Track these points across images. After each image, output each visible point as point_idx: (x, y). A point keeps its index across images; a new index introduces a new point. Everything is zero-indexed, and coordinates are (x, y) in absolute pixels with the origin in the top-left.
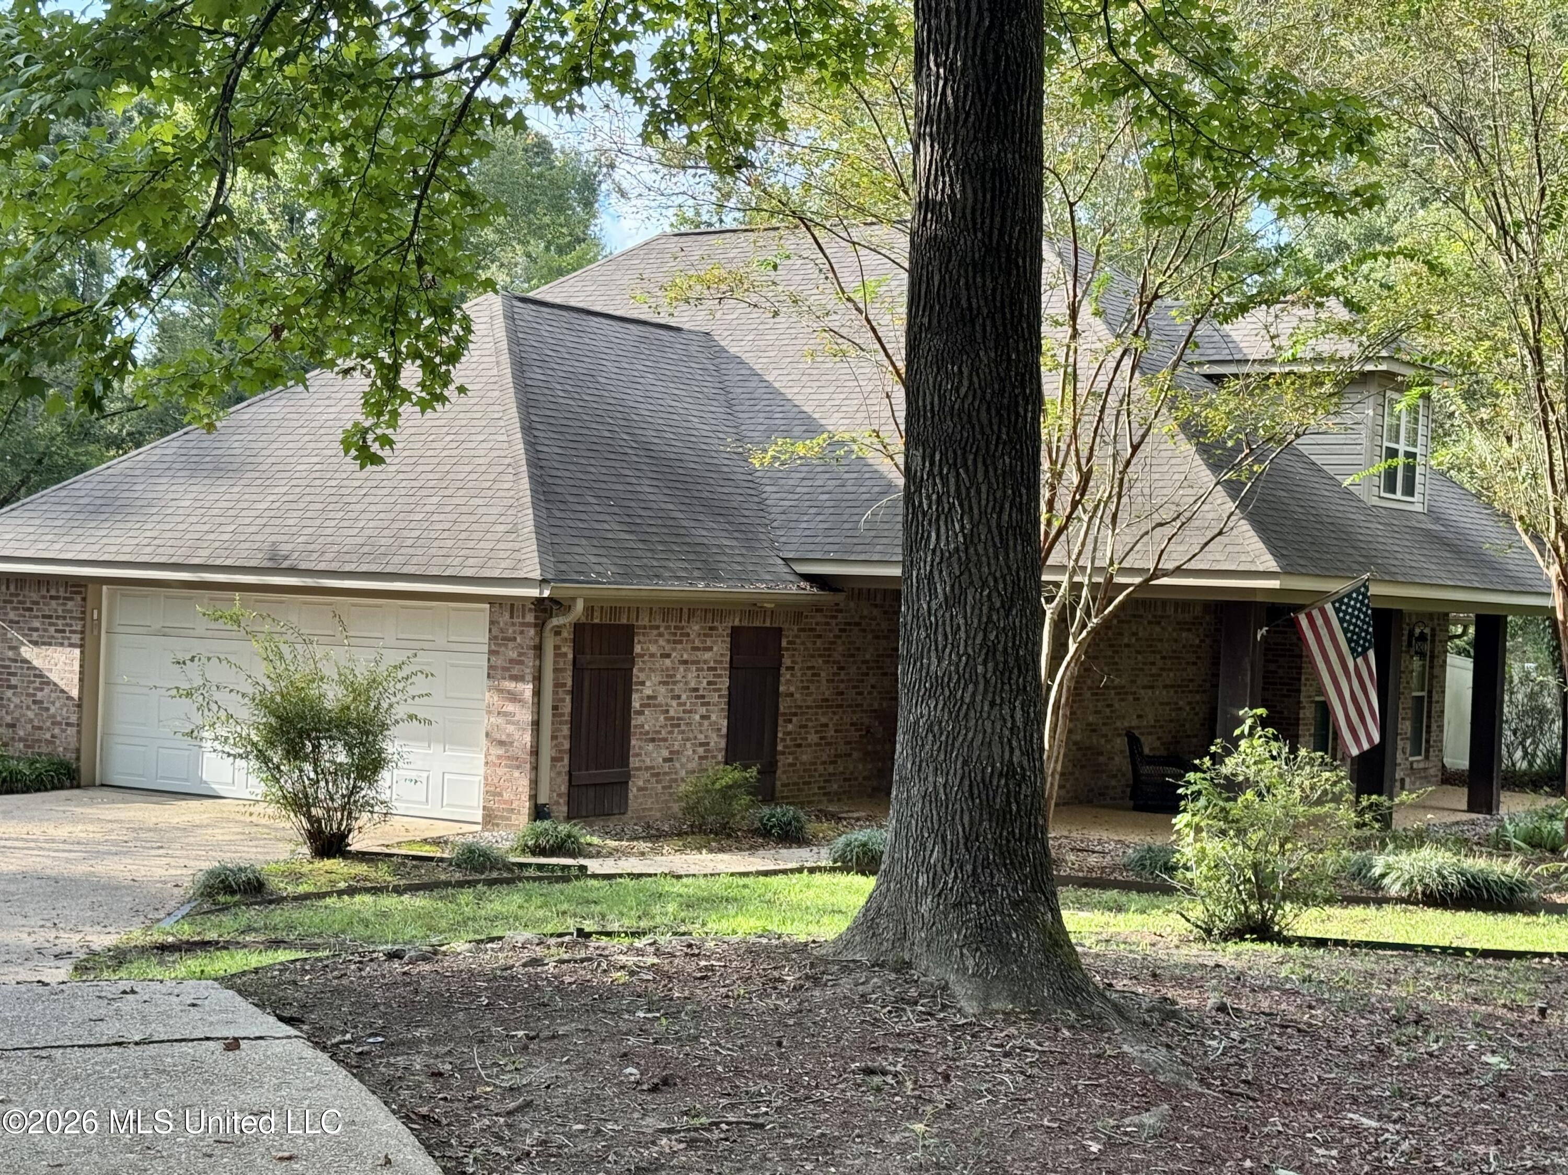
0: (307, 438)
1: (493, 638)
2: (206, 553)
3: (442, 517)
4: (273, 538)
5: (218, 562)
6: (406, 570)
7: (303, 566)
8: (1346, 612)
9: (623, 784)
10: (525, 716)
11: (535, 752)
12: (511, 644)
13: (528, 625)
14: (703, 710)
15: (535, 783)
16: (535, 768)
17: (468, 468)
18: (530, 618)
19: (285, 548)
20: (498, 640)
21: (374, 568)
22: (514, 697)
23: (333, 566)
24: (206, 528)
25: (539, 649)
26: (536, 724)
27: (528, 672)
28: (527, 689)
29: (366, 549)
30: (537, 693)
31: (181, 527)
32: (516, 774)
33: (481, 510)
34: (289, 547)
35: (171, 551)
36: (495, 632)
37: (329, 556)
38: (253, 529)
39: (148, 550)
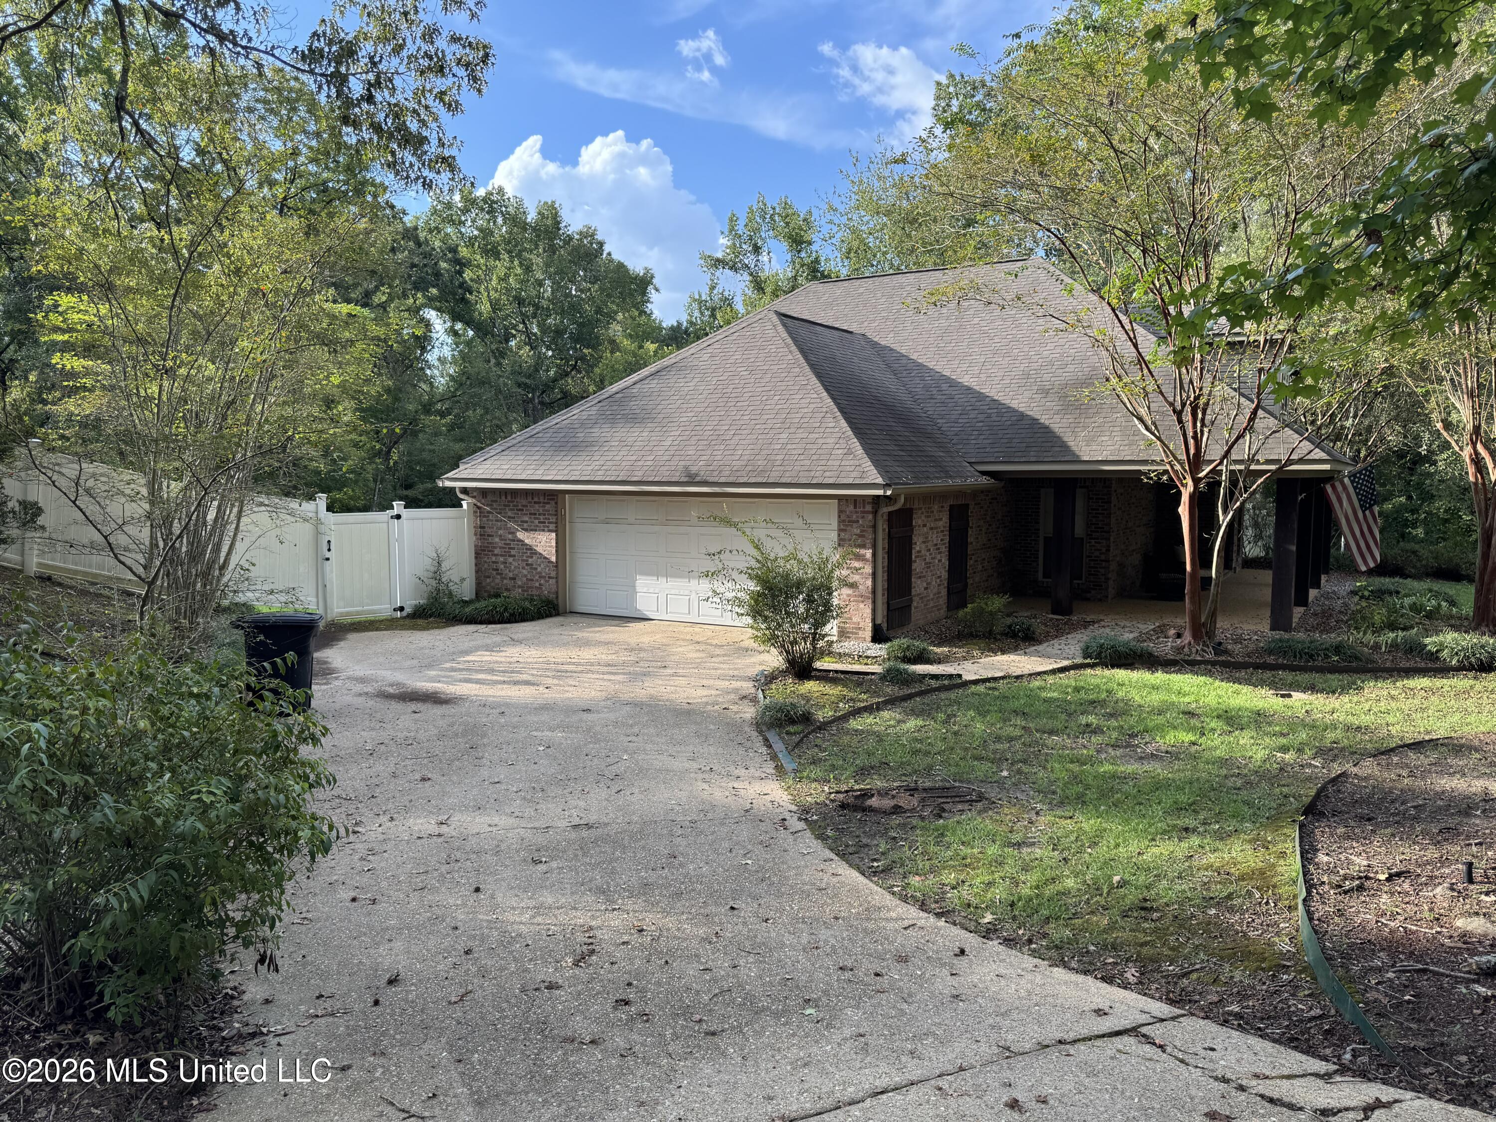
0: (680, 402)
1: (840, 521)
2: (640, 473)
3: (794, 446)
4: (682, 463)
5: (650, 479)
6: (783, 480)
7: (711, 479)
8: (1358, 483)
9: (909, 606)
10: (868, 569)
11: (874, 592)
12: (855, 525)
13: (868, 512)
14: (939, 557)
15: (874, 611)
16: (874, 602)
17: (800, 415)
18: (869, 508)
19: (694, 469)
20: (845, 524)
21: (759, 480)
22: (859, 557)
23: (731, 480)
24: (634, 458)
25: (874, 527)
26: (874, 575)
27: (868, 542)
28: (868, 553)
29: (750, 468)
30: (874, 555)
31: (617, 458)
32: (862, 606)
33: (821, 441)
34: (696, 468)
35: (617, 473)
36: (843, 517)
37: (724, 473)
38: (665, 458)
39: (600, 473)
